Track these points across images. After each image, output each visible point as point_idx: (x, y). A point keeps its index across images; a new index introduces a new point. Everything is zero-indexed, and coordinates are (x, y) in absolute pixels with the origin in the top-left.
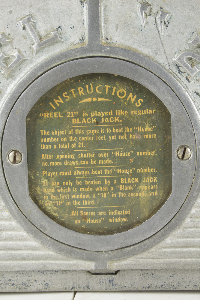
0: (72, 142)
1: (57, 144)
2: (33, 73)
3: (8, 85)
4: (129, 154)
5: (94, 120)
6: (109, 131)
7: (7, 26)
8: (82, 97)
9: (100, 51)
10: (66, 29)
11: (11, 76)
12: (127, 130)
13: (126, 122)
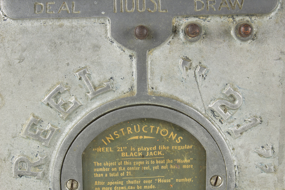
0: (122, 172)
1: (108, 173)
2: (88, 118)
3: (66, 125)
4: (169, 181)
5: (140, 154)
6: (153, 162)
7: (65, 77)
8: (130, 135)
9: (147, 100)
10: (118, 80)
11: (69, 118)
12: (169, 161)
13: (167, 156)
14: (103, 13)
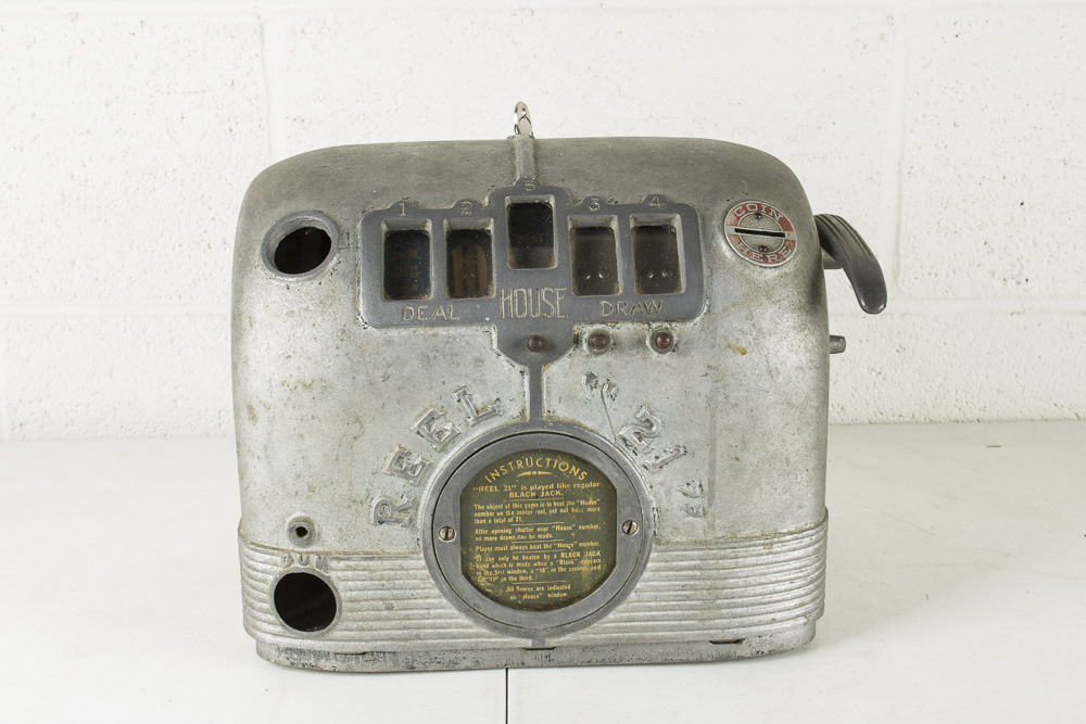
0: (510, 517)
1: (492, 518)
2: (469, 449)
3: (440, 458)
4: (570, 528)
5: (533, 494)
6: (549, 505)
7: (440, 398)
8: (521, 471)
9: (543, 427)
10: (506, 402)
11: (444, 450)
12: (569, 503)
13: (567, 496)
14: (487, 319)
